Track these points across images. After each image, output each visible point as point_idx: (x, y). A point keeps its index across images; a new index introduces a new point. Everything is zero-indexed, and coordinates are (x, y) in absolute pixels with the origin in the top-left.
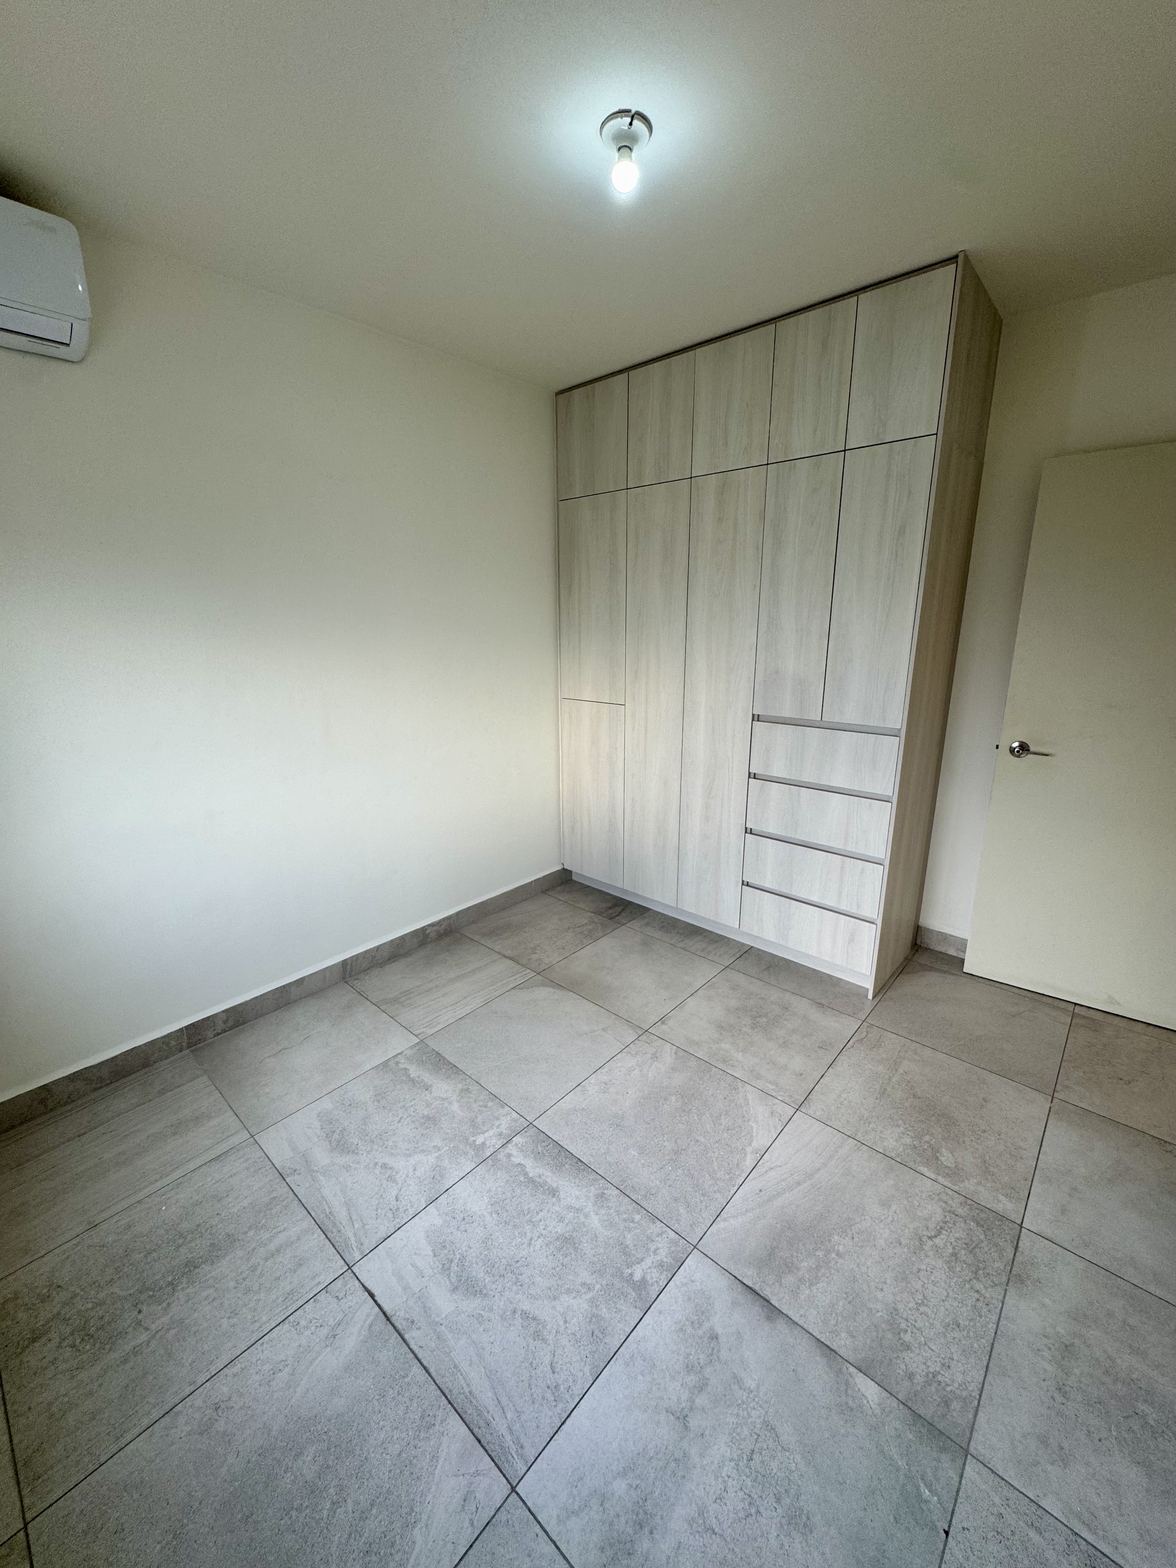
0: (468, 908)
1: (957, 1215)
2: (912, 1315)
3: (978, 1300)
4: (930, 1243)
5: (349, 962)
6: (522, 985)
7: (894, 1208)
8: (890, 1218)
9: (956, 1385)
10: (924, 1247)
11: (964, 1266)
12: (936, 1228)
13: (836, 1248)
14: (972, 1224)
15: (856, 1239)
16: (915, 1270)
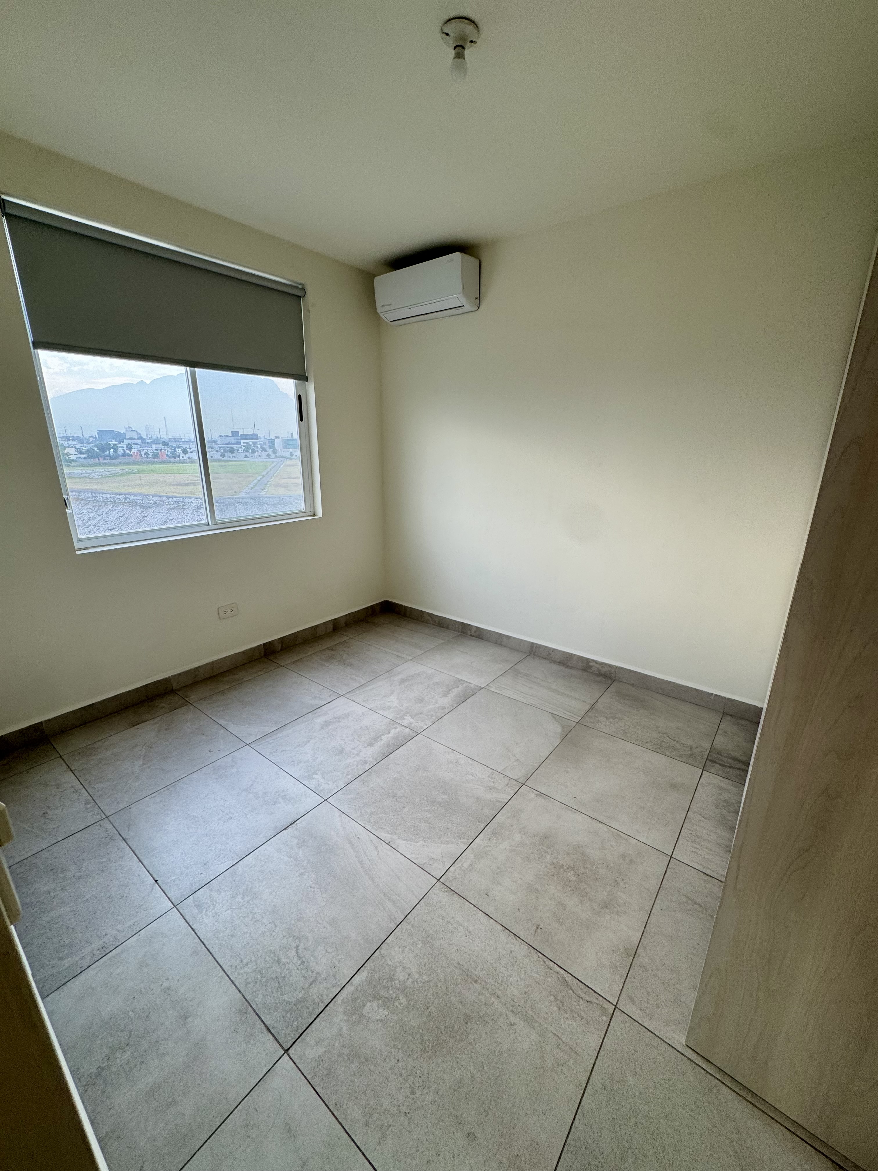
0: (631, 671)
1: (311, 984)
2: (249, 907)
3: (242, 961)
4: (294, 945)
5: (535, 646)
6: (555, 716)
7: (329, 928)
8: (321, 922)
9: (204, 916)
10: (292, 938)
11: (268, 965)
12: (304, 956)
13: (307, 874)
14: (300, 995)
15: (310, 889)
16: (277, 923)
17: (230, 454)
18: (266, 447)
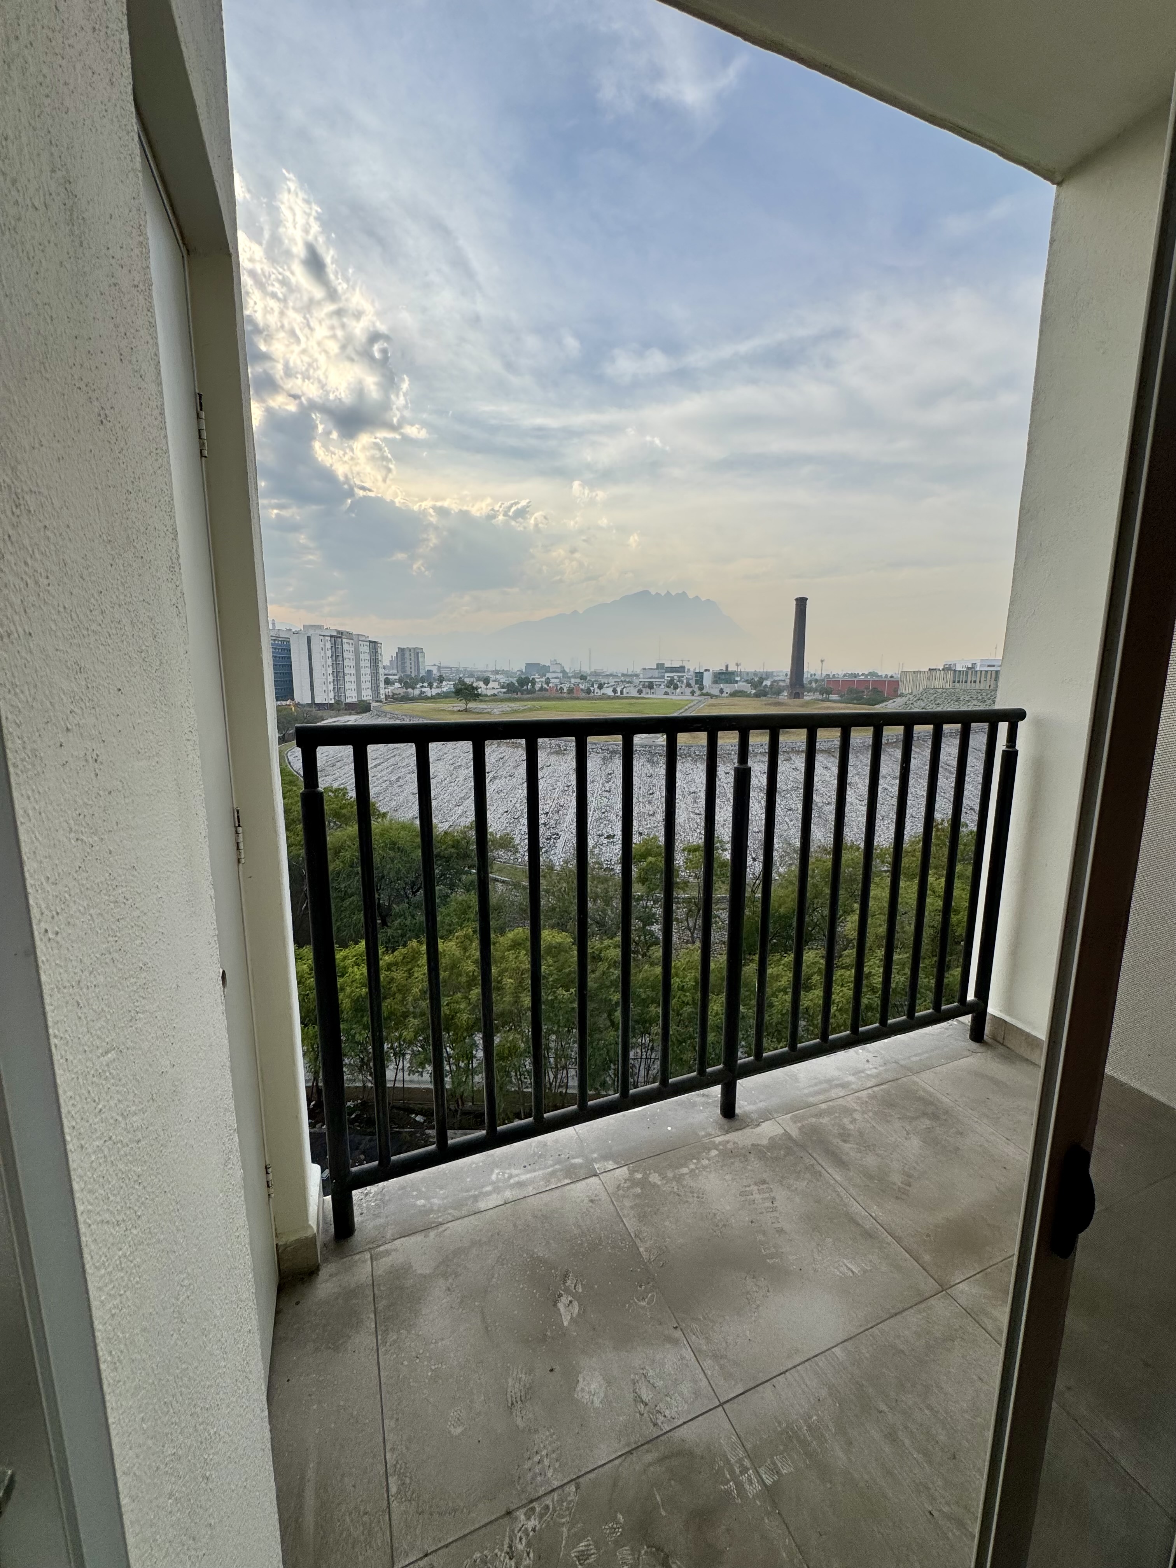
17: (648, 690)
18: (692, 682)
